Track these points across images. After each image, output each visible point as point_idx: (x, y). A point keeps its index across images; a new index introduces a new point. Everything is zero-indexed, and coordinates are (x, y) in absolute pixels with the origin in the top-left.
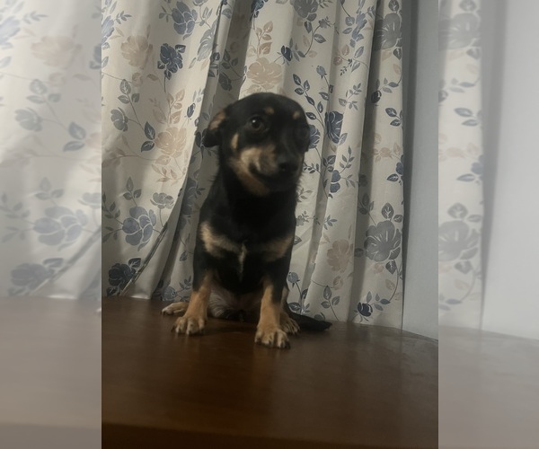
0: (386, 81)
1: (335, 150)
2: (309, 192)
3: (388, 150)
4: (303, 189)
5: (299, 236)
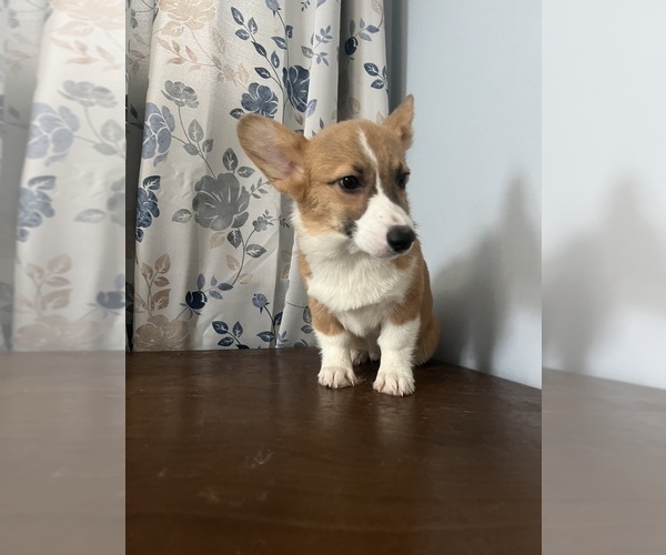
0: (362, 23)
1: (301, 121)
4: (261, 180)
5: (262, 245)
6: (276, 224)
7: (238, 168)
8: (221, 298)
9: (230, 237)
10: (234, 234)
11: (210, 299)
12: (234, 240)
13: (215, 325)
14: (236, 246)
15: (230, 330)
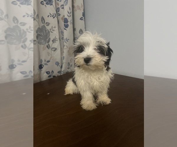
1: (58, 4)
2: (55, 27)
3: (79, 6)
4: (52, 27)
5: (56, 47)
6: (59, 40)
7: (45, 23)
8: (47, 65)
9: (47, 46)
10: (48, 45)
11: (44, 66)
12: (48, 47)
13: (47, 72)
14: (49, 49)
15: (51, 73)
